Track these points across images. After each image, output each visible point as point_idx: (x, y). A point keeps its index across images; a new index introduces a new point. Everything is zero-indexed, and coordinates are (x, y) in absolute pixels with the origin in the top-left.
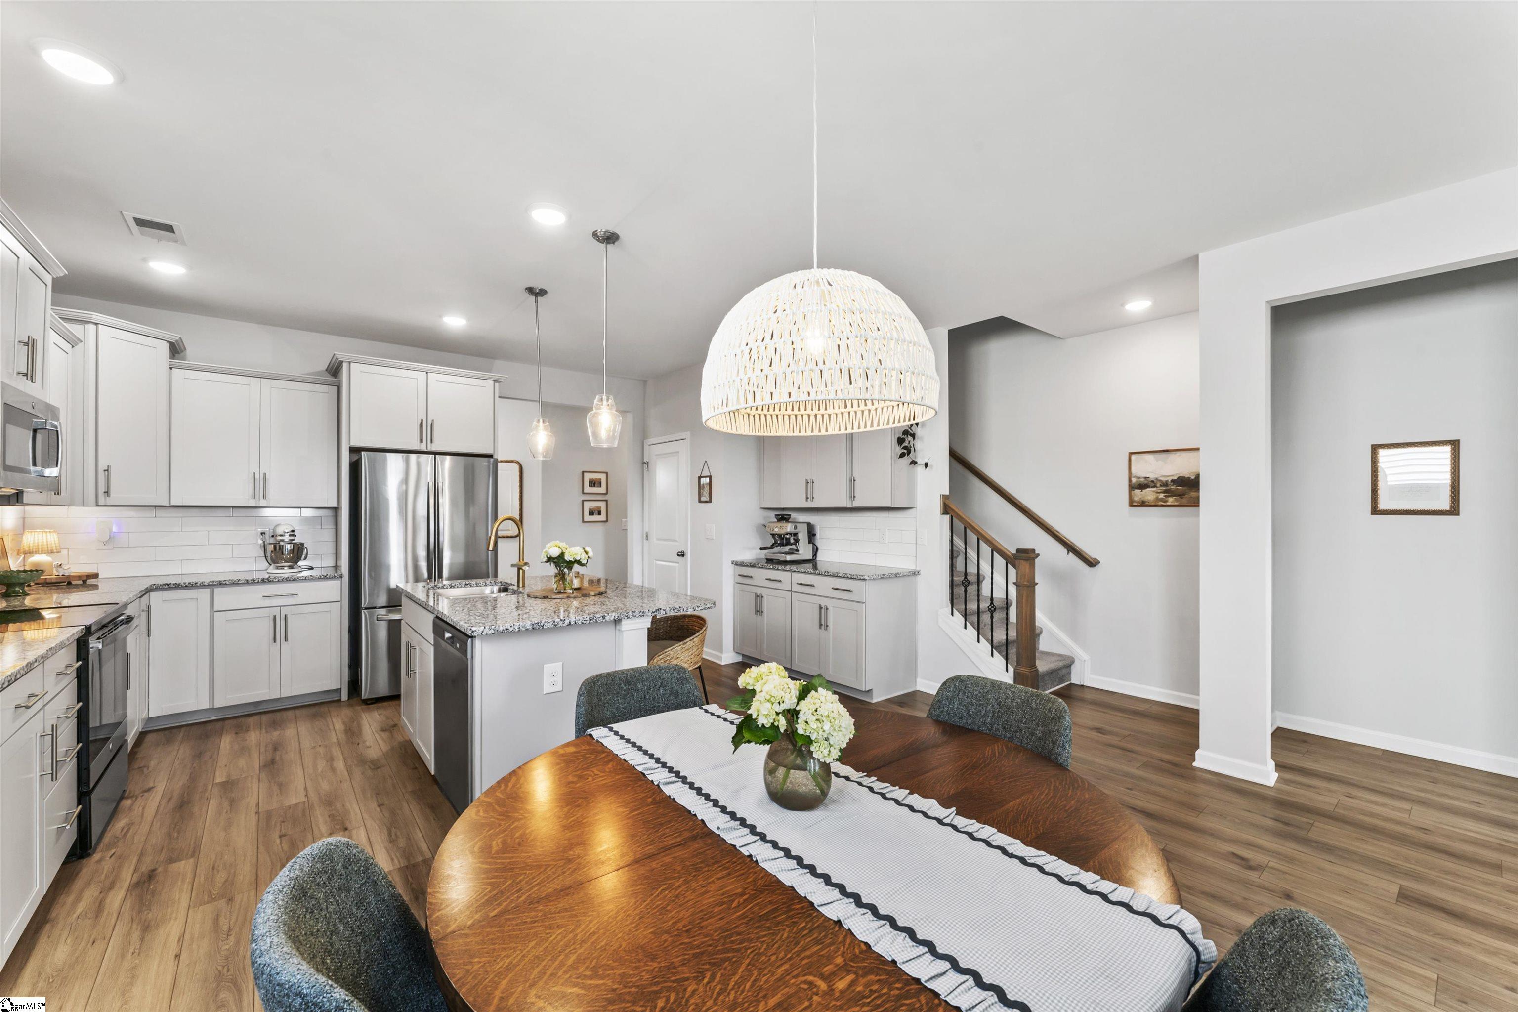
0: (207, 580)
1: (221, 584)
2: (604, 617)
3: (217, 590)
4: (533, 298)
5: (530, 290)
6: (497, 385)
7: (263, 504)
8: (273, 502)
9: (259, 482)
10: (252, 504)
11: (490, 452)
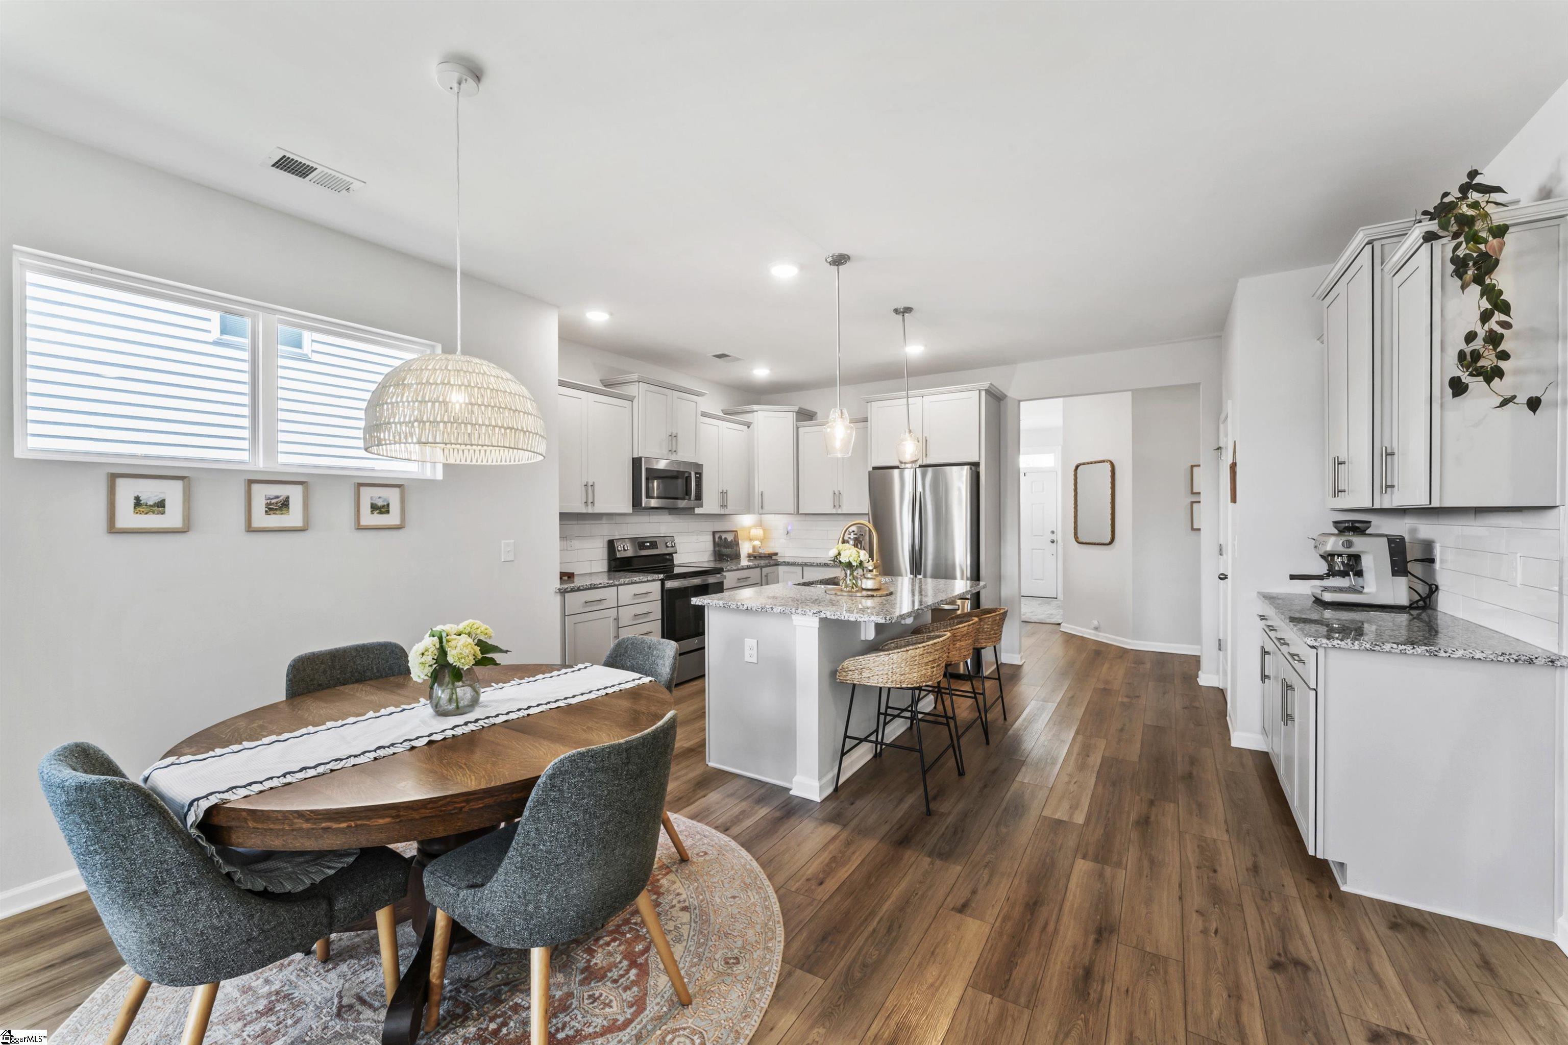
0: (800, 561)
1: (811, 565)
2: (772, 609)
3: (805, 568)
4: (900, 317)
5: (896, 311)
6: (983, 393)
7: (839, 512)
8: (844, 510)
9: (837, 496)
10: (834, 512)
11: (976, 459)
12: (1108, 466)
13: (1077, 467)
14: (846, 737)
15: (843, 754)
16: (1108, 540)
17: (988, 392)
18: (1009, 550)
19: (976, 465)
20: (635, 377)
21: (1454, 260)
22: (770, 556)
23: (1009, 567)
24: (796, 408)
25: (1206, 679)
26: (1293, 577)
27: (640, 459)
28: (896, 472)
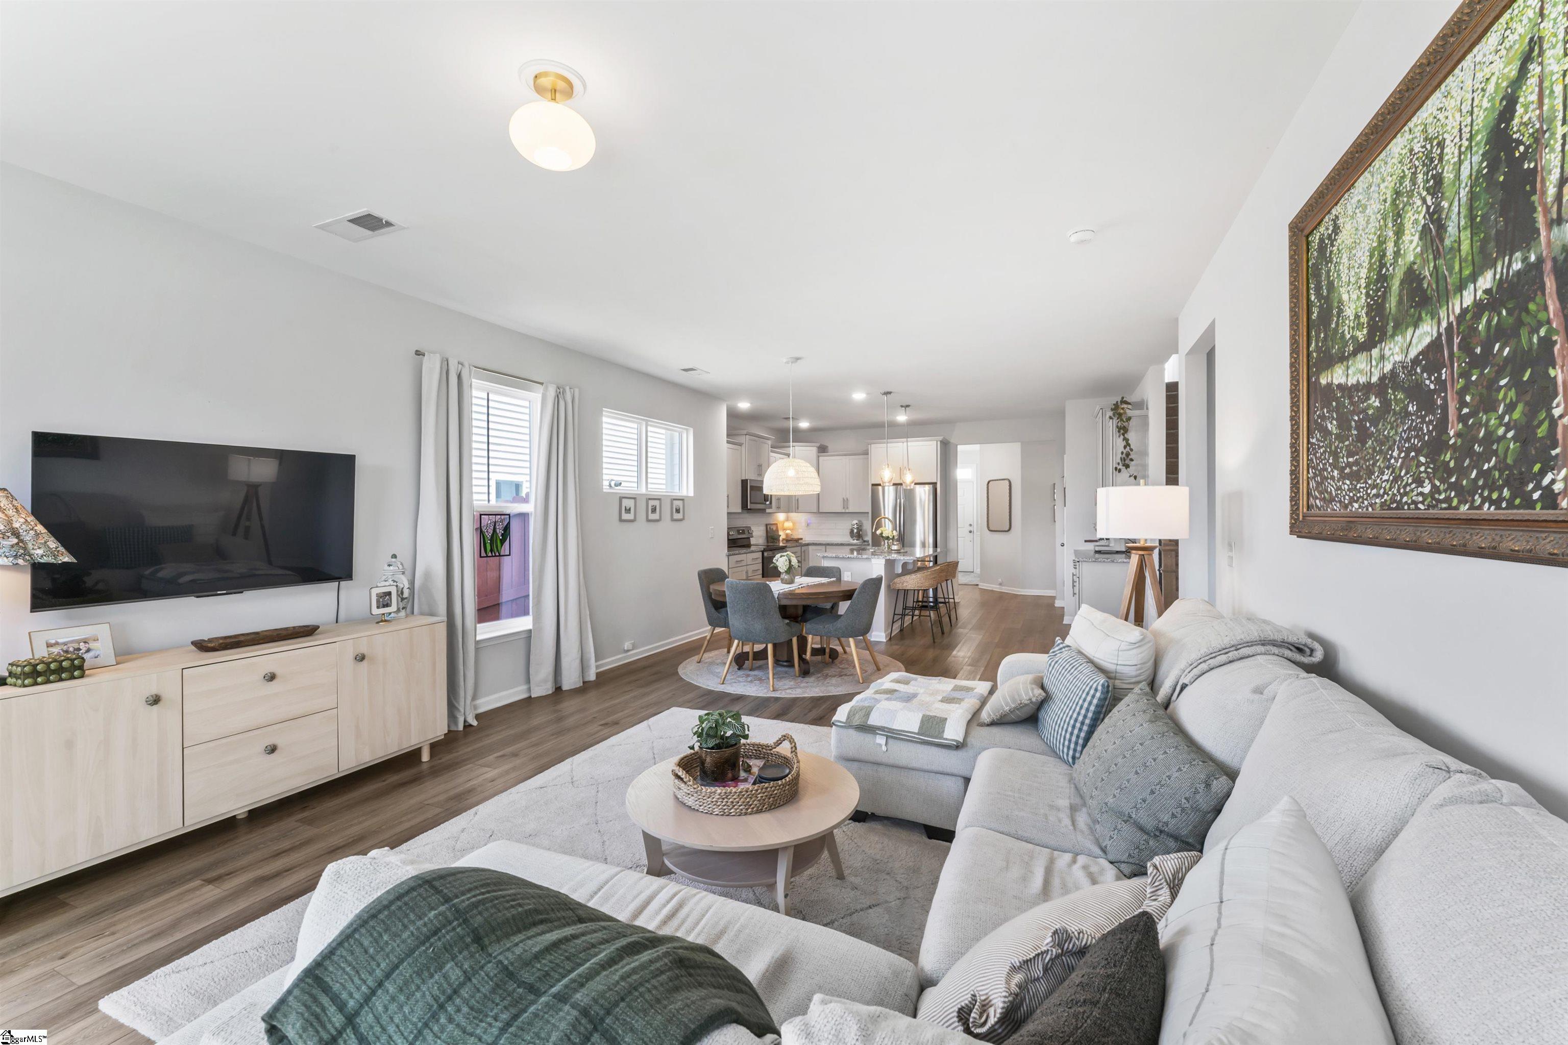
6: (939, 443)
7: (847, 511)
8: (851, 510)
9: (845, 502)
10: (843, 511)
11: (934, 481)
12: (1007, 482)
13: (989, 482)
14: (895, 614)
15: (893, 622)
16: (1007, 528)
17: (941, 442)
18: (951, 533)
19: (934, 484)
20: (745, 432)
21: (1117, 427)
22: (797, 540)
23: (951, 545)
24: (818, 445)
25: (1058, 604)
26: (1086, 541)
27: (747, 480)
28: (880, 488)
